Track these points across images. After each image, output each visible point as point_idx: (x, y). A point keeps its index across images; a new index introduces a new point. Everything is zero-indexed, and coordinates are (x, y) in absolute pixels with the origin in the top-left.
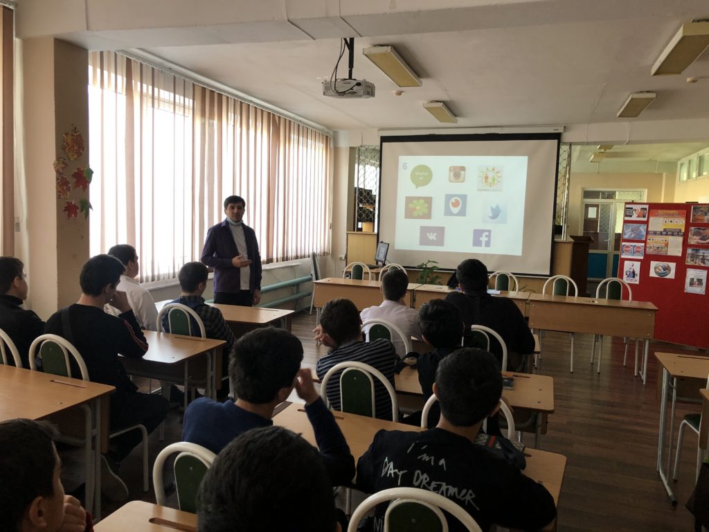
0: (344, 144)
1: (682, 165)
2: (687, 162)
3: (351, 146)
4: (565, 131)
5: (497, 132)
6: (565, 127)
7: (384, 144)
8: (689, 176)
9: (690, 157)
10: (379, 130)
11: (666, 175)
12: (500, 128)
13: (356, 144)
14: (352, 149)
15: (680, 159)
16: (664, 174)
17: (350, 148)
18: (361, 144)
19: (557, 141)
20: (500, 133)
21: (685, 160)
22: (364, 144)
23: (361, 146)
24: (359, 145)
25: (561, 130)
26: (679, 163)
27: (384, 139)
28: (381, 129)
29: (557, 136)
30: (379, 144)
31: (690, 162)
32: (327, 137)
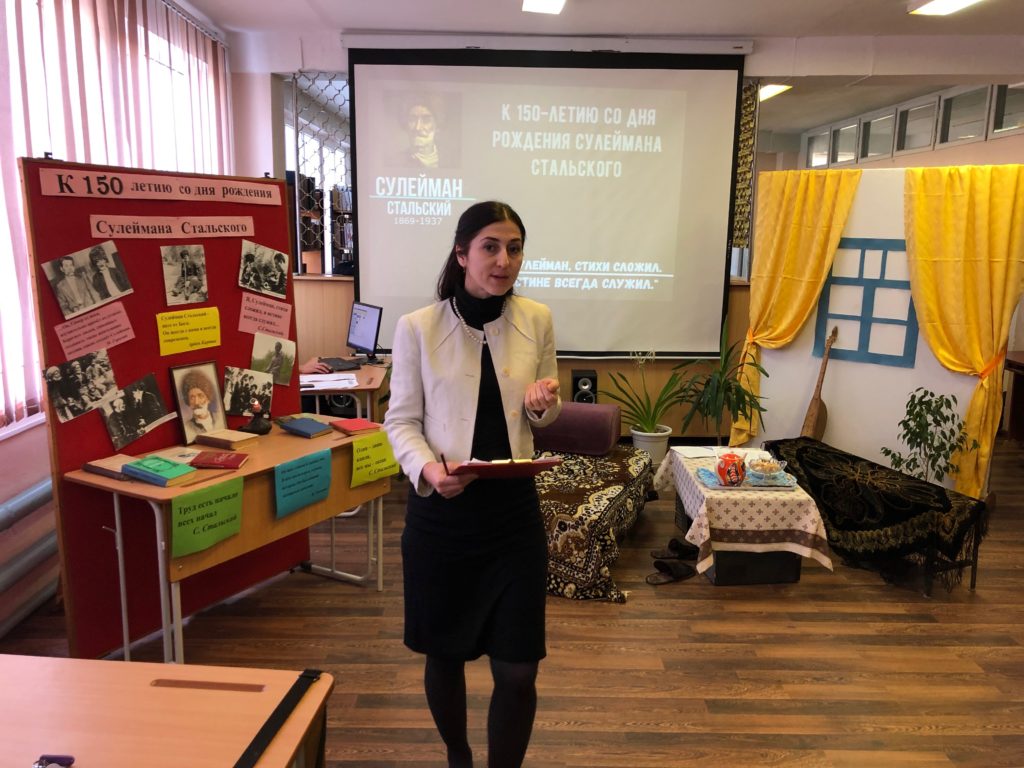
0: (259, 66)
1: (812, 139)
2: (827, 134)
3: (274, 71)
4: (753, 53)
5: (615, 50)
6: (755, 43)
7: (358, 68)
8: (833, 159)
9: (837, 125)
10: (343, 34)
11: (784, 157)
12: (624, 40)
13: (290, 65)
14: (277, 78)
16: (779, 155)
17: (273, 75)
18: (301, 67)
19: (735, 73)
20: (623, 50)
21: (822, 132)
22: (307, 68)
23: (300, 72)
24: (296, 70)
25: (746, 49)
26: (805, 136)
27: (358, 56)
28: (350, 31)
29: (735, 62)
30: (345, 68)
31: (836, 133)
32: (214, 44)
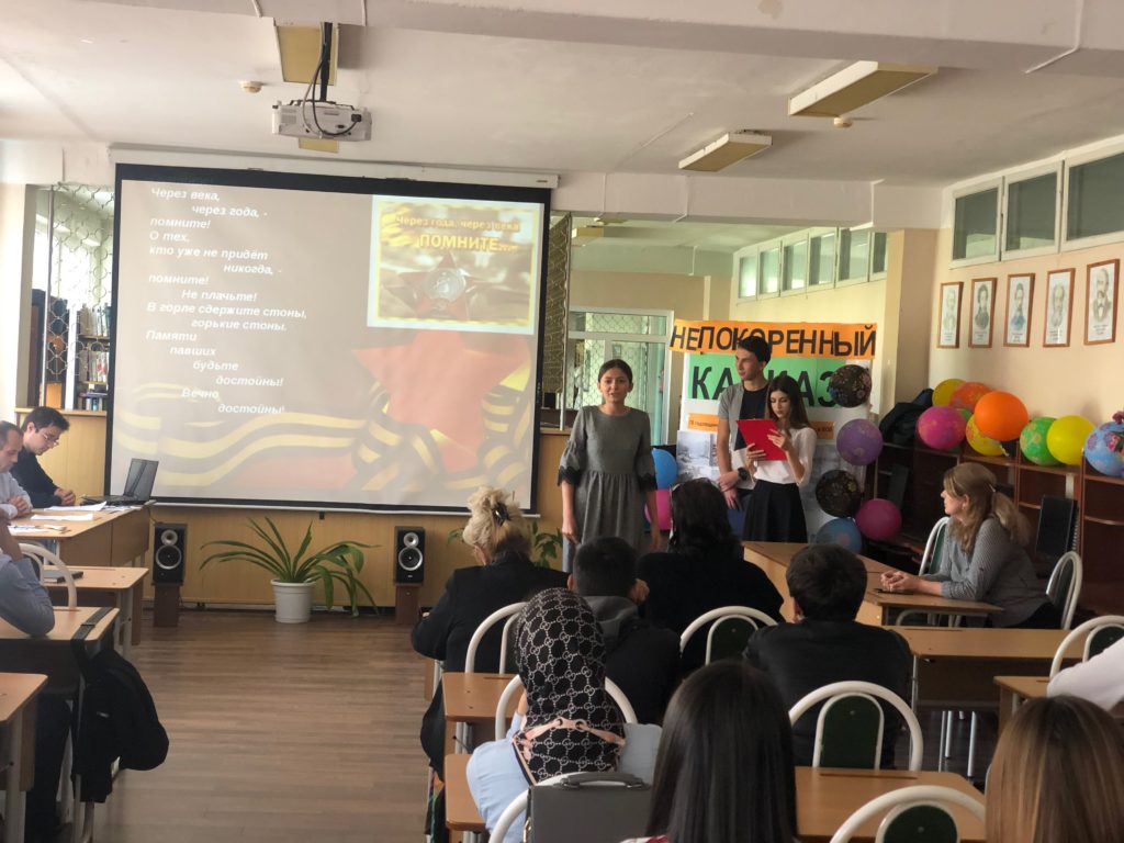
0: (14, 176)
1: (742, 261)
2: (757, 257)
3: (30, 182)
4: (559, 185)
5: (411, 178)
6: (559, 178)
7: (125, 183)
8: (761, 289)
9: (765, 246)
10: (112, 148)
11: (713, 283)
12: (420, 169)
13: (48, 177)
14: (31, 190)
15: (737, 248)
16: (707, 279)
17: (28, 186)
18: (60, 180)
19: (543, 205)
20: (419, 179)
21: (752, 251)
22: (67, 181)
23: (60, 184)
24: (55, 182)
25: (551, 183)
26: (736, 257)
27: (125, 172)
28: (117, 146)
29: (542, 196)
30: (112, 181)
31: (763, 255)
